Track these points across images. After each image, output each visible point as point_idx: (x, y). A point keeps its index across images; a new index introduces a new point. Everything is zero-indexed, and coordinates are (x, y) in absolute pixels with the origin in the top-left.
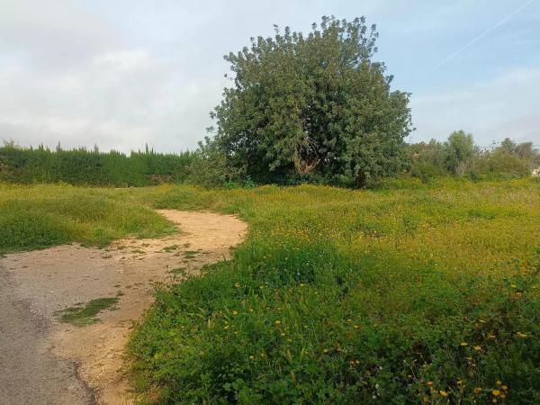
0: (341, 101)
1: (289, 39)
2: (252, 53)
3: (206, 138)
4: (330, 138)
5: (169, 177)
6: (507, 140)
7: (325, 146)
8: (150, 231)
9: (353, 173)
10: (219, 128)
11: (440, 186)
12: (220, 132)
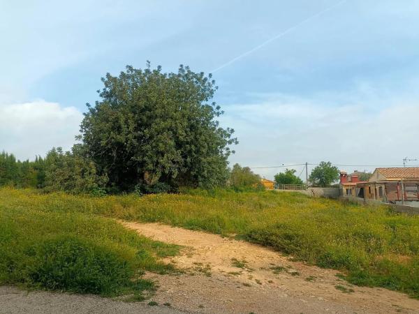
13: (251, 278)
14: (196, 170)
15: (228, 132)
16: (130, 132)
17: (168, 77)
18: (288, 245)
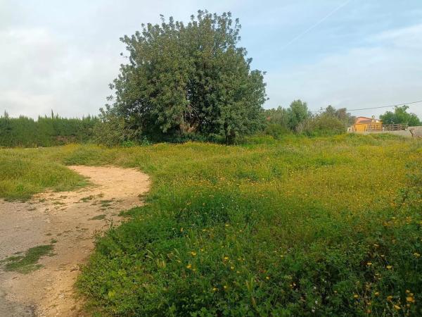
0: (215, 77)
1: (173, 26)
2: (143, 36)
3: (107, 105)
4: (207, 105)
5: (74, 138)
6: (330, 106)
7: (204, 112)
8: (65, 185)
9: (226, 132)
10: (118, 97)
11: (287, 141)
12: (118, 100)
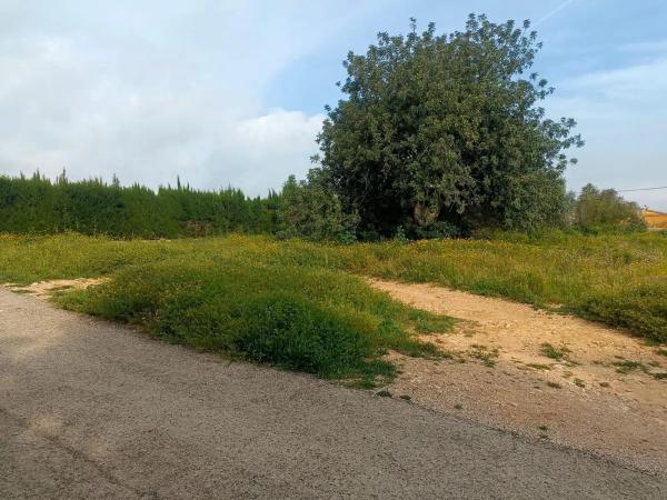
6: (590, 185)
13: (568, 376)
14: (501, 198)
15: (563, 127)
16: (386, 144)
17: (448, 41)
18: (659, 326)
